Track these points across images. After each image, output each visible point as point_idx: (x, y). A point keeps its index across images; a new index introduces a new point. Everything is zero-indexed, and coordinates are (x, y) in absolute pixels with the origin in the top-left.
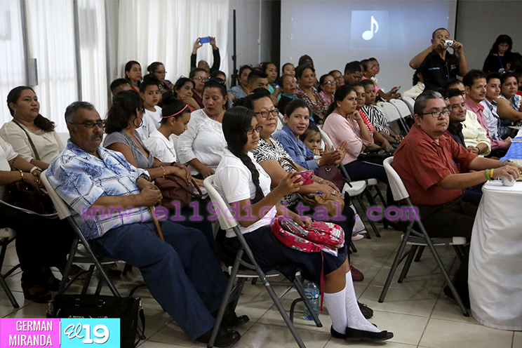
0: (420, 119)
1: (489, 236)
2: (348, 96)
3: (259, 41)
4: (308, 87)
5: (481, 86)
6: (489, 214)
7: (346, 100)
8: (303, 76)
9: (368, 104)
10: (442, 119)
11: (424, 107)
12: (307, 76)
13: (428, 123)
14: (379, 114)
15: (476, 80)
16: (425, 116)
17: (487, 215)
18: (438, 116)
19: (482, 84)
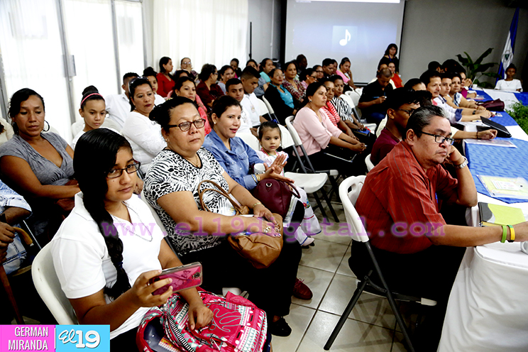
0: (415, 138)
1: (476, 316)
2: (318, 91)
3: (271, 44)
4: (292, 79)
5: (436, 85)
6: (481, 288)
7: (316, 94)
8: (288, 70)
9: (336, 96)
10: (444, 147)
11: (426, 124)
12: (291, 70)
13: (426, 145)
14: (345, 105)
15: (432, 79)
16: (425, 137)
17: (478, 289)
18: (441, 142)
19: (437, 83)
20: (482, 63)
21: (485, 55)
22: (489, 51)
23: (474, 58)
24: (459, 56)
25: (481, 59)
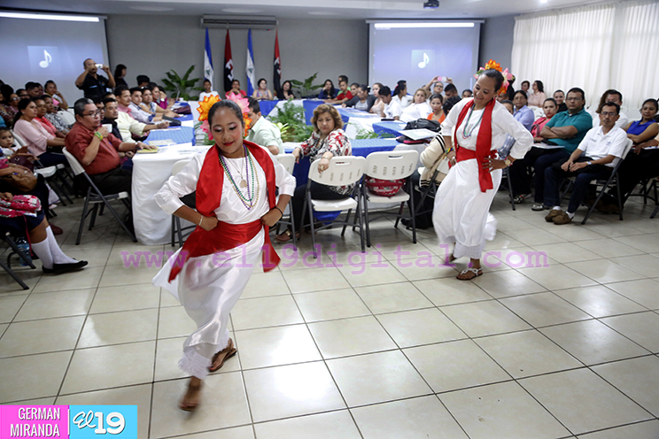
0: (81, 118)
2: (29, 106)
5: (127, 96)
7: (28, 108)
15: (123, 92)
16: (85, 117)
20: (189, 79)
21: (190, 71)
22: (192, 68)
23: (181, 75)
24: (168, 74)
25: (187, 76)
